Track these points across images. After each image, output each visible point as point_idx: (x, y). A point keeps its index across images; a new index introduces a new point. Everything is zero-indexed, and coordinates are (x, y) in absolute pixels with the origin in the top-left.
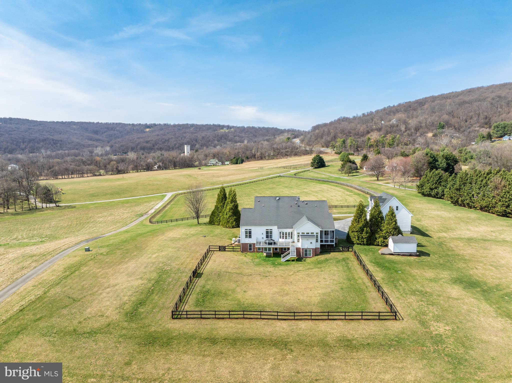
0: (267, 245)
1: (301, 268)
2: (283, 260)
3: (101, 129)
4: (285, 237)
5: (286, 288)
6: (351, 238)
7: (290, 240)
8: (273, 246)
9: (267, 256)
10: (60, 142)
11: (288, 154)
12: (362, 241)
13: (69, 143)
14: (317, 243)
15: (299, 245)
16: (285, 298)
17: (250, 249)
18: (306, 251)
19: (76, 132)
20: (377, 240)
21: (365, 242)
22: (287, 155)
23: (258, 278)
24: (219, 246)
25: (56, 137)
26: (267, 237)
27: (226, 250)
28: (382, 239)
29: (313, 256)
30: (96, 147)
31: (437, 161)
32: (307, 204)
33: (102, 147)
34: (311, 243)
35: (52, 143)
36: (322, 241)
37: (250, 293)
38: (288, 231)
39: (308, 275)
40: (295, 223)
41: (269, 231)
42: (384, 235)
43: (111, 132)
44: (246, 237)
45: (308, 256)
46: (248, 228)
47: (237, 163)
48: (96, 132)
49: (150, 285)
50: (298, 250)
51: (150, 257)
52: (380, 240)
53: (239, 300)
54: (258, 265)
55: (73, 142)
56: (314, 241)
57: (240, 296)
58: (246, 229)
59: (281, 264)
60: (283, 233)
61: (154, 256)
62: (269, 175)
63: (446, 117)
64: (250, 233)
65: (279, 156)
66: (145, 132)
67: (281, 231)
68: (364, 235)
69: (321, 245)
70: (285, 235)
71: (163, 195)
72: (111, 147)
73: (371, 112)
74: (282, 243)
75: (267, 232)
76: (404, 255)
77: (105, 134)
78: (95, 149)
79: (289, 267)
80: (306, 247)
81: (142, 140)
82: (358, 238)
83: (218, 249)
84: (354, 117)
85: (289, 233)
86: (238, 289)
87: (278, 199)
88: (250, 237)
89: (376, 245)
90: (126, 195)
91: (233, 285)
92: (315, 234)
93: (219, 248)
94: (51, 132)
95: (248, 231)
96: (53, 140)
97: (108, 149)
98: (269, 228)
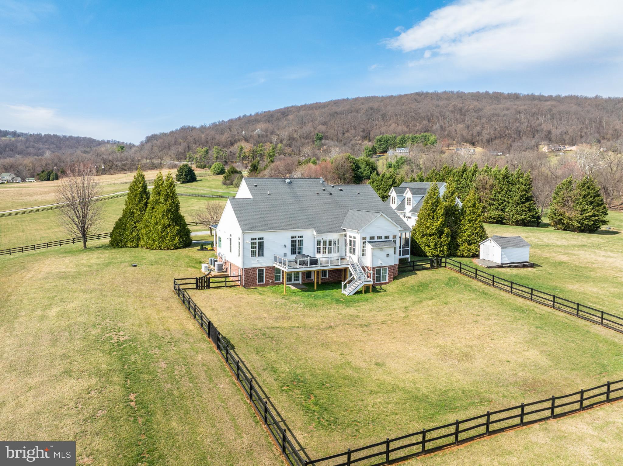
2: (347, 292)
8: (319, 267)
12: (441, 251)
14: (395, 255)
15: (368, 261)
17: (261, 280)
18: (379, 271)
20: (462, 248)
21: (446, 252)
22: (125, 170)
24: (197, 279)
26: (293, 252)
27: (211, 285)
28: (466, 245)
29: (390, 281)
32: (341, 190)
34: (388, 255)
38: (334, 237)
41: (297, 239)
42: (468, 238)
44: (253, 254)
45: (381, 282)
46: (257, 235)
51: (43, 318)
52: (464, 248)
56: (391, 251)
58: (254, 237)
60: (325, 242)
61: (52, 312)
64: (261, 245)
65: (112, 171)
67: (320, 238)
68: (444, 240)
74: (329, 261)
75: (293, 243)
80: (378, 264)
82: (436, 245)
83: (195, 286)
85: (330, 242)
87: (289, 183)
88: (261, 254)
89: (459, 256)
92: (391, 238)
93: (197, 283)
95: (257, 241)
98: (297, 233)
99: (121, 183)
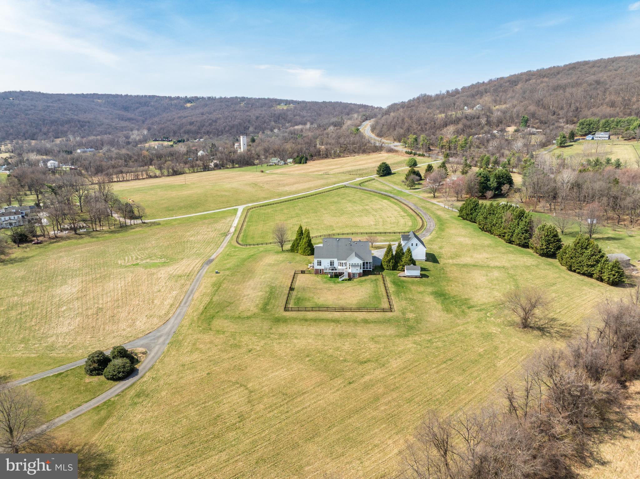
0: (331, 270)
1: (350, 285)
2: (340, 280)
3: (132, 104)
4: (341, 266)
5: (341, 296)
7: (345, 267)
8: (334, 271)
9: (331, 277)
10: (88, 124)
11: (356, 150)
12: (389, 268)
13: (99, 125)
14: (361, 269)
15: (350, 271)
16: (340, 301)
17: (321, 273)
18: (354, 274)
19: (103, 109)
21: (391, 268)
22: (355, 153)
23: (325, 291)
24: (301, 270)
25: (82, 117)
26: (331, 265)
27: (305, 273)
28: (402, 266)
29: (358, 277)
30: (132, 130)
31: (489, 180)
32: (355, 244)
33: (138, 130)
34: (357, 269)
35: (79, 125)
36: (364, 268)
37: (322, 299)
38: (344, 262)
39: (353, 289)
40: (348, 257)
42: (403, 264)
43: (145, 109)
44: (318, 265)
45: (355, 277)
46: (319, 260)
47: (300, 163)
48: (126, 109)
49: (267, 295)
50: (349, 274)
51: (260, 278)
52: (400, 267)
53: (316, 303)
54: (325, 283)
55: (102, 124)
56: (359, 268)
57: (316, 301)
59: (339, 283)
60: (341, 263)
61: (263, 277)
62: (335, 184)
63: (532, 108)
64: (320, 262)
65: (346, 152)
66: (186, 108)
67: (339, 262)
68: (391, 264)
69: (363, 271)
71: (235, 209)
72: (149, 129)
73: (456, 89)
74: (340, 269)
75: (331, 263)
76: (412, 277)
77: (138, 110)
78: (131, 133)
79: (343, 284)
80: (354, 272)
81: (184, 120)
82: (387, 265)
83: (301, 273)
84: (437, 95)
86: (315, 297)
87: (338, 240)
88: (320, 265)
89: (397, 270)
91: (312, 295)
92: (360, 264)
94: (75, 111)
96: (79, 121)
97: (145, 132)
98: (332, 260)
99: (343, 173)
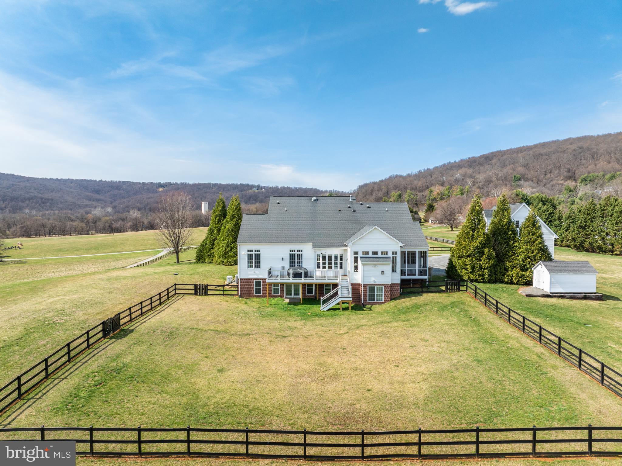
0: (291, 279)
1: (364, 322)
2: (323, 308)
3: (104, 187)
4: (327, 266)
5: (333, 361)
6: (456, 270)
7: (341, 272)
8: (303, 280)
9: (290, 303)
10: (50, 201)
12: (480, 275)
13: (61, 203)
14: (394, 273)
15: (358, 278)
17: (258, 291)
18: (372, 289)
19: (72, 190)
20: (510, 273)
21: (486, 276)
23: (264, 340)
24: (195, 285)
25: (47, 195)
26: (292, 264)
27: (209, 292)
28: (518, 270)
29: (386, 301)
30: (95, 207)
32: (369, 207)
33: (102, 208)
34: (383, 272)
35: (40, 202)
36: (403, 273)
37: (235, 374)
38: (335, 252)
39: (383, 334)
40: (347, 238)
41: (296, 253)
42: (522, 262)
43: (116, 192)
44: (250, 265)
45: (376, 301)
46: (254, 247)
48: (97, 192)
50: (355, 287)
52: (514, 273)
54: (270, 316)
55: (66, 202)
56: (388, 268)
58: (250, 249)
59: (319, 315)
60: (324, 257)
63: (521, 170)
64: (258, 257)
66: (157, 192)
67: (319, 253)
68: (484, 262)
69: (402, 281)
70: (327, 262)
72: (114, 207)
74: (322, 278)
75: (292, 257)
77: (109, 193)
78: (93, 209)
79: (337, 320)
80: (371, 281)
81: (152, 200)
82: (473, 268)
83: (193, 292)
85: (336, 257)
86: (205, 366)
87: (315, 200)
88: (258, 265)
89: (506, 283)
90: (106, 251)
92: (390, 255)
93: (195, 289)
94: (41, 190)
95: (254, 253)
96: (42, 198)
97: (110, 210)
98: (296, 247)
